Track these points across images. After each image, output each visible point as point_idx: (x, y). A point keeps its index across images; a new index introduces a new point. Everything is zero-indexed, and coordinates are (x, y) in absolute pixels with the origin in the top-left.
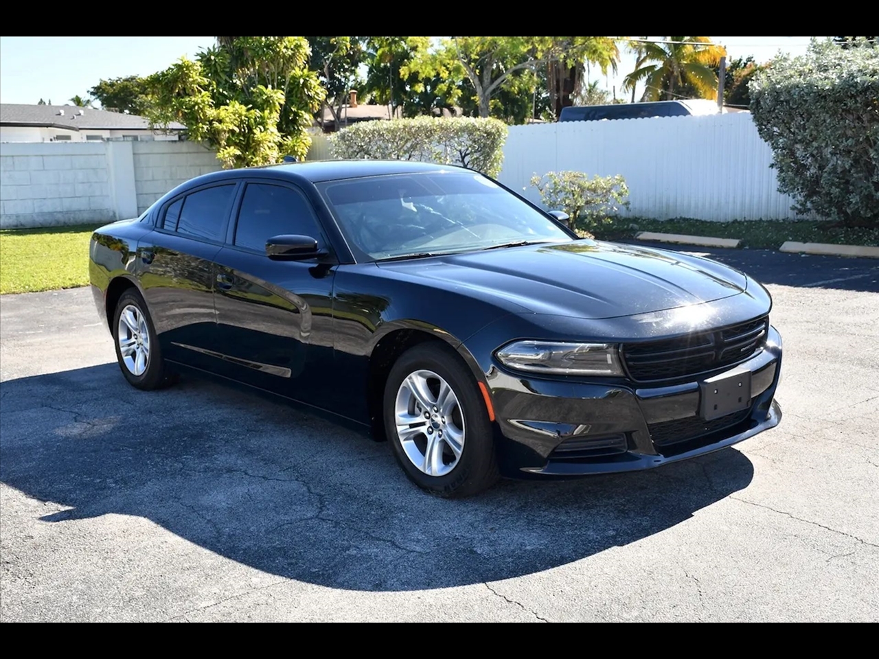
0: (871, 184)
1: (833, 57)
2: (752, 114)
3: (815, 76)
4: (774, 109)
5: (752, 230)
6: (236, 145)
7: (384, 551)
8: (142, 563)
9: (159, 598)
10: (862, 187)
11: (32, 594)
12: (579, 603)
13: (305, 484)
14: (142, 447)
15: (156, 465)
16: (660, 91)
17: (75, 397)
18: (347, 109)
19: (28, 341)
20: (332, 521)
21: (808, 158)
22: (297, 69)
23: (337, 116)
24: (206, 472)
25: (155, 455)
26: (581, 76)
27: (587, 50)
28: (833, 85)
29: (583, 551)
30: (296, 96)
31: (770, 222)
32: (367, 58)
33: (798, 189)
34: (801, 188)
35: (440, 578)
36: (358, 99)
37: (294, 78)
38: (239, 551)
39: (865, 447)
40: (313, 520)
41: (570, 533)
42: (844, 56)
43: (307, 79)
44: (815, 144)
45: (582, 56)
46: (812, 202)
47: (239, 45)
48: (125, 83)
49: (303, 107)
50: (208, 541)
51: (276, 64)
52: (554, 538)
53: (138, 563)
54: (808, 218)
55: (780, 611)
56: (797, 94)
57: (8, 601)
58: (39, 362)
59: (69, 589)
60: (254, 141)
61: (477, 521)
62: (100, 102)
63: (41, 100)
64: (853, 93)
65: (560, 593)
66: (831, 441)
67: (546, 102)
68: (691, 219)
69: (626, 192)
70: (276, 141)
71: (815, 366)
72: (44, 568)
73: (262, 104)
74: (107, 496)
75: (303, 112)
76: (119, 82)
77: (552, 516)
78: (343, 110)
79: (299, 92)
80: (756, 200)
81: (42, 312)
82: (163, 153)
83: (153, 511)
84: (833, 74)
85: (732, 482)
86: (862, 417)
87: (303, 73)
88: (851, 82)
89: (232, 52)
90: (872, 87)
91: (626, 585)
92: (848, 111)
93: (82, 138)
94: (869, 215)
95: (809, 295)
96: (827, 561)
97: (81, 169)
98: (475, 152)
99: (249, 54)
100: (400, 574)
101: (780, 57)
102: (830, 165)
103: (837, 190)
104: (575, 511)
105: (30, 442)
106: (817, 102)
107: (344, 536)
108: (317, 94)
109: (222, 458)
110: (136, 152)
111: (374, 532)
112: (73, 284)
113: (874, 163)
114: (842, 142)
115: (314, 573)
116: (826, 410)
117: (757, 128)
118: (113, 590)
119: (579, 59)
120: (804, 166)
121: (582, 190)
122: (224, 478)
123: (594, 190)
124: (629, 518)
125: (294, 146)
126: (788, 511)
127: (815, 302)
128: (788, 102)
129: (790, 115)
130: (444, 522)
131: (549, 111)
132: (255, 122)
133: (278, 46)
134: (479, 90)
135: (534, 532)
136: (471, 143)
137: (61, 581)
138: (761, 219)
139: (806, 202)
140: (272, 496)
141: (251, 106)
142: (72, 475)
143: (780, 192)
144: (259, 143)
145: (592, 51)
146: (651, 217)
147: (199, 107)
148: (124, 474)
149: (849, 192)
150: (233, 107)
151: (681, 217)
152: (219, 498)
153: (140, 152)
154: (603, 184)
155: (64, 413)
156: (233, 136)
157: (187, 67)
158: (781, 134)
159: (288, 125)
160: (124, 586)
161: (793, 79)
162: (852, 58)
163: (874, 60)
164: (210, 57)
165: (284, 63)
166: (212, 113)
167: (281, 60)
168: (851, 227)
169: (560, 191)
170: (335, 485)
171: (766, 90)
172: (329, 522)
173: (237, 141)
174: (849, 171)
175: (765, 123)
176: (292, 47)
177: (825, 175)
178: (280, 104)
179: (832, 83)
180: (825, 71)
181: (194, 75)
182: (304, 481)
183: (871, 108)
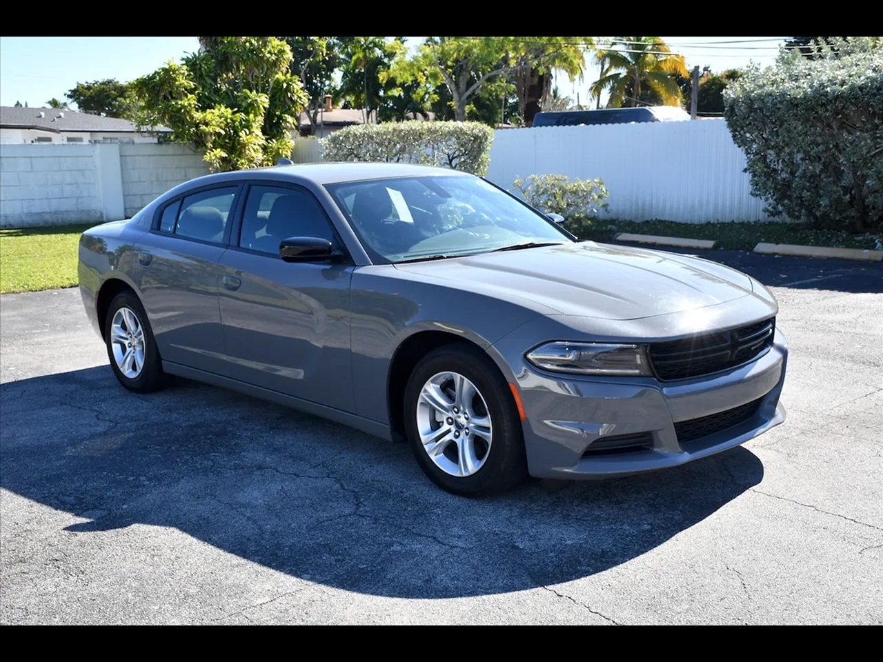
0: (839, 189)
1: (803, 67)
2: (726, 121)
3: (787, 85)
4: (749, 116)
5: (725, 232)
6: (223, 147)
7: (428, 547)
8: (190, 560)
9: (214, 595)
10: (831, 191)
11: (87, 591)
12: (629, 597)
13: (337, 481)
14: (169, 445)
15: (186, 463)
16: (623, 98)
17: (92, 395)
18: (323, 113)
19: (36, 340)
20: (371, 517)
21: (780, 164)
22: (280, 73)
23: (314, 120)
24: (237, 469)
25: (184, 453)
26: (548, 83)
27: (558, 58)
28: (805, 94)
29: (623, 545)
30: (279, 100)
31: (742, 224)
32: (342, 64)
33: (770, 193)
34: (773, 192)
35: (488, 574)
36: (333, 103)
37: (278, 82)
38: (284, 547)
39: (872, 441)
40: (352, 517)
41: (607, 527)
42: (814, 66)
43: (291, 83)
44: (787, 150)
45: (553, 63)
46: (783, 205)
47: (223, 50)
48: (102, 86)
49: (286, 111)
50: (252, 538)
51: (260, 69)
52: (591, 533)
53: (186, 560)
54: (779, 220)
55: (825, 602)
56: (770, 101)
57: (65, 598)
58: (50, 361)
59: (122, 586)
60: (239, 144)
61: (513, 516)
62: (77, 105)
63: (18, 102)
64: (823, 101)
65: (608, 587)
66: (839, 436)
67: (515, 107)
68: (666, 221)
69: (605, 194)
70: (260, 143)
71: (810, 363)
72: (94, 566)
73: (247, 108)
74: (143, 494)
75: (286, 116)
76: (96, 85)
77: (586, 511)
78: (319, 115)
79: (282, 96)
80: (728, 203)
81: (45, 311)
82: (150, 156)
83: (192, 509)
84: (804, 84)
85: (753, 477)
86: (864, 413)
87: (286, 78)
88: (822, 91)
89: (217, 57)
90: (842, 97)
91: (671, 578)
92: (819, 118)
93: (63, 140)
94: (838, 218)
95: (790, 294)
96: (860, 553)
97: (70, 170)
98: (462, 155)
99: (234, 58)
100: (447, 569)
101: (751, 67)
102: (800, 170)
103: (808, 193)
104: (607, 506)
105: (56, 440)
106: (789, 110)
107: (386, 532)
108: (300, 98)
109: (250, 455)
110: (123, 154)
111: (414, 528)
112: (71, 284)
113: (842, 168)
114: (813, 148)
115: (363, 569)
116: (829, 406)
117: (731, 134)
118: (167, 588)
119: (550, 67)
120: (776, 170)
121: (564, 192)
122: (256, 475)
123: (576, 193)
124: (661, 512)
125: (279, 148)
126: (812, 504)
127: (796, 301)
128: (760, 109)
129: (763, 121)
130: (481, 518)
131: (518, 117)
132: (241, 125)
133: (262, 52)
134: (455, 96)
135: (571, 527)
136: (457, 146)
137: (113, 579)
138: (733, 221)
139: (778, 205)
140: (306, 493)
141: (236, 109)
142: (105, 473)
143: (753, 195)
144: (244, 146)
145: (562, 59)
146: (628, 218)
147: (186, 110)
148: (156, 471)
149: (819, 196)
150: (219, 110)
152: (255, 495)
153: (128, 153)
154: (584, 187)
155: (85, 411)
156: (219, 139)
157: (174, 71)
158: (754, 141)
159: (272, 129)
160: (177, 583)
161: (766, 88)
162: (821, 69)
163: (843, 71)
164: (196, 61)
165: (268, 68)
166: (198, 116)
167: (265, 65)
168: (820, 229)
169: (543, 193)
170: (367, 481)
171: (740, 98)
172: (369, 518)
173: (223, 143)
174: (819, 176)
175: (739, 129)
176: (276, 52)
177: (797, 179)
178: (264, 107)
179: (804, 92)
180: (797, 80)
181: (181, 79)
182: (336, 478)
183: (840, 116)
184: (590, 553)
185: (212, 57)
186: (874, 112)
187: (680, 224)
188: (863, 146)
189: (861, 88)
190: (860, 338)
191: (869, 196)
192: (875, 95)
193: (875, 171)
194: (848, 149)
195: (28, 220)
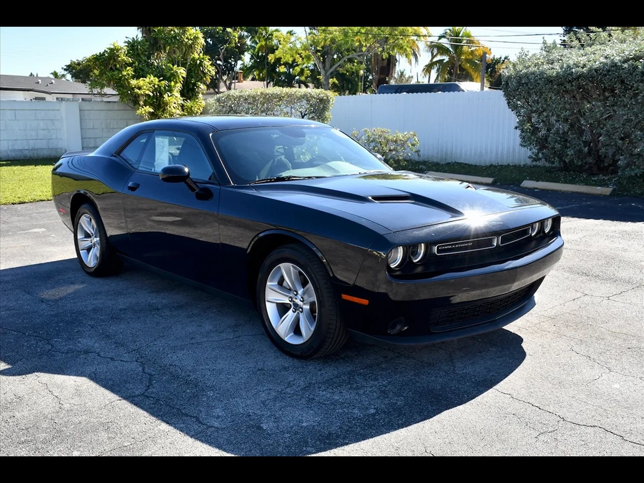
0: (581, 143)
1: (557, 54)
2: (503, 92)
3: (545, 67)
4: (518, 89)
5: (502, 172)
6: (151, 105)
10: (575, 144)
13: (142, 364)
14: (25, 331)
15: (30, 347)
16: (446, 77)
18: (236, 84)
20: (154, 398)
21: (540, 123)
22: (195, 53)
23: (229, 88)
24: (68, 353)
25: (33, 338)
26: (394, 65)
27: (396, 47)
28: (558, 73)
30: (194, 73)
31: (515, 166)
32: (250, 49)
33: (533, 145)
34: (536, 144)
36: (244, 77)
37: (193, 60)
39: (570, 337)
40: (139, 397)
41: (340, 411)
42: (564, 54)
43: (202, 60)
44: (545, 114)
45: (393, 50)
46: (543, 154)
47: (154, 36)
49: (199, 80)
51: (181, 50)
52: (326, 416)
54: (540, 164)
56: (533, 78)
60: (163, 103)
61: (268, 399)
62: (71, 76)
63: (32, 73)
64: (570, 79)
66: (546, 333)
68: (462, 163)
69: (417, 143)
70: (179, 103)
73: (170, 77)
75: (199, 83)
76: (83, 62)
77: (329, 395)
78: (233, 84)
79: (196, 69)
80: (505, 152)
82: (101, 110)
84: (557, 66)
86: (569, 313)
87: (200, 56)
88: (569, 72)
89: (150, 41)
90: (582, 76)
92: (567, 92)
93: (53, 99)
94: (580, 164)
96: (536, 438)
97: (43, 120)
98: (311, 113)
99: (162, 42)
101: (522, 54)
102: (555, 128)
103: (559, 145)
104: (347, 391)
106: (546, 85)
107: (160, 412)
108: (210, 71)
109: (84, 341)
110: (81, 109)
111: (185, 408)
112: (20, 201)
113: (583, 128)
114: (563, 113)
116: (544, 307)
117: (506, 102)
119: (391, 52)
120: (538, 128)
121: (388, 141)
122: (80, 359)
123: (396, 141)
124: (388, 397)
125: (192, 106)
126: (509, 392)
128: (527, 84)
129: (529, 93)
130: (243, 400)
131: (373, 88)
132: (165, 90)
133: (182, 38)
134: (323, 72)
135: (312, 410)
136: (308, 106)
138: (509, 164)
139: (539, 154)
141: (162, 78)
143: (522, 146)
144: (166, 104)
145: (399, 47)
146: (435, 161)
147: (125, 78)
149: (567, 147)
150: (150, 79)
151: (455, 162)
153: (85, 109)
154: (402, 138)
156: (148, 99)
157: (118, 50)
158: (522, 107)
159: (189, 92)
161: (530, 68)
162: (569, 56)
163: (584, 58)
164: (134, 44)
165: (186, 50)
166: (134, 82)
167: (184, 47)
168: (568, 172)
169: (372, 141)
170: (165, 366)
171: (512, 75)
172: (152, 399)
173: (151, 102)
174: (567, 133)
175: (512, 98)
176: (192, 38)
177: (551, 135)
178: (182, 77)
179: (556, 72)
180: (552, 64)
181: (122, 56)
182: (142, 363)
183: (581, 90)
184: (319, 434)
185: (147, 41)
186: (605, 88)
187: (471, 165)
188: (597, 112)
189: (596, 70)
190: (580, 253)
191: (602, 148)
192: (605, 75)
193: (606, 130)
194: (587, 114)
195: (13, 155)
